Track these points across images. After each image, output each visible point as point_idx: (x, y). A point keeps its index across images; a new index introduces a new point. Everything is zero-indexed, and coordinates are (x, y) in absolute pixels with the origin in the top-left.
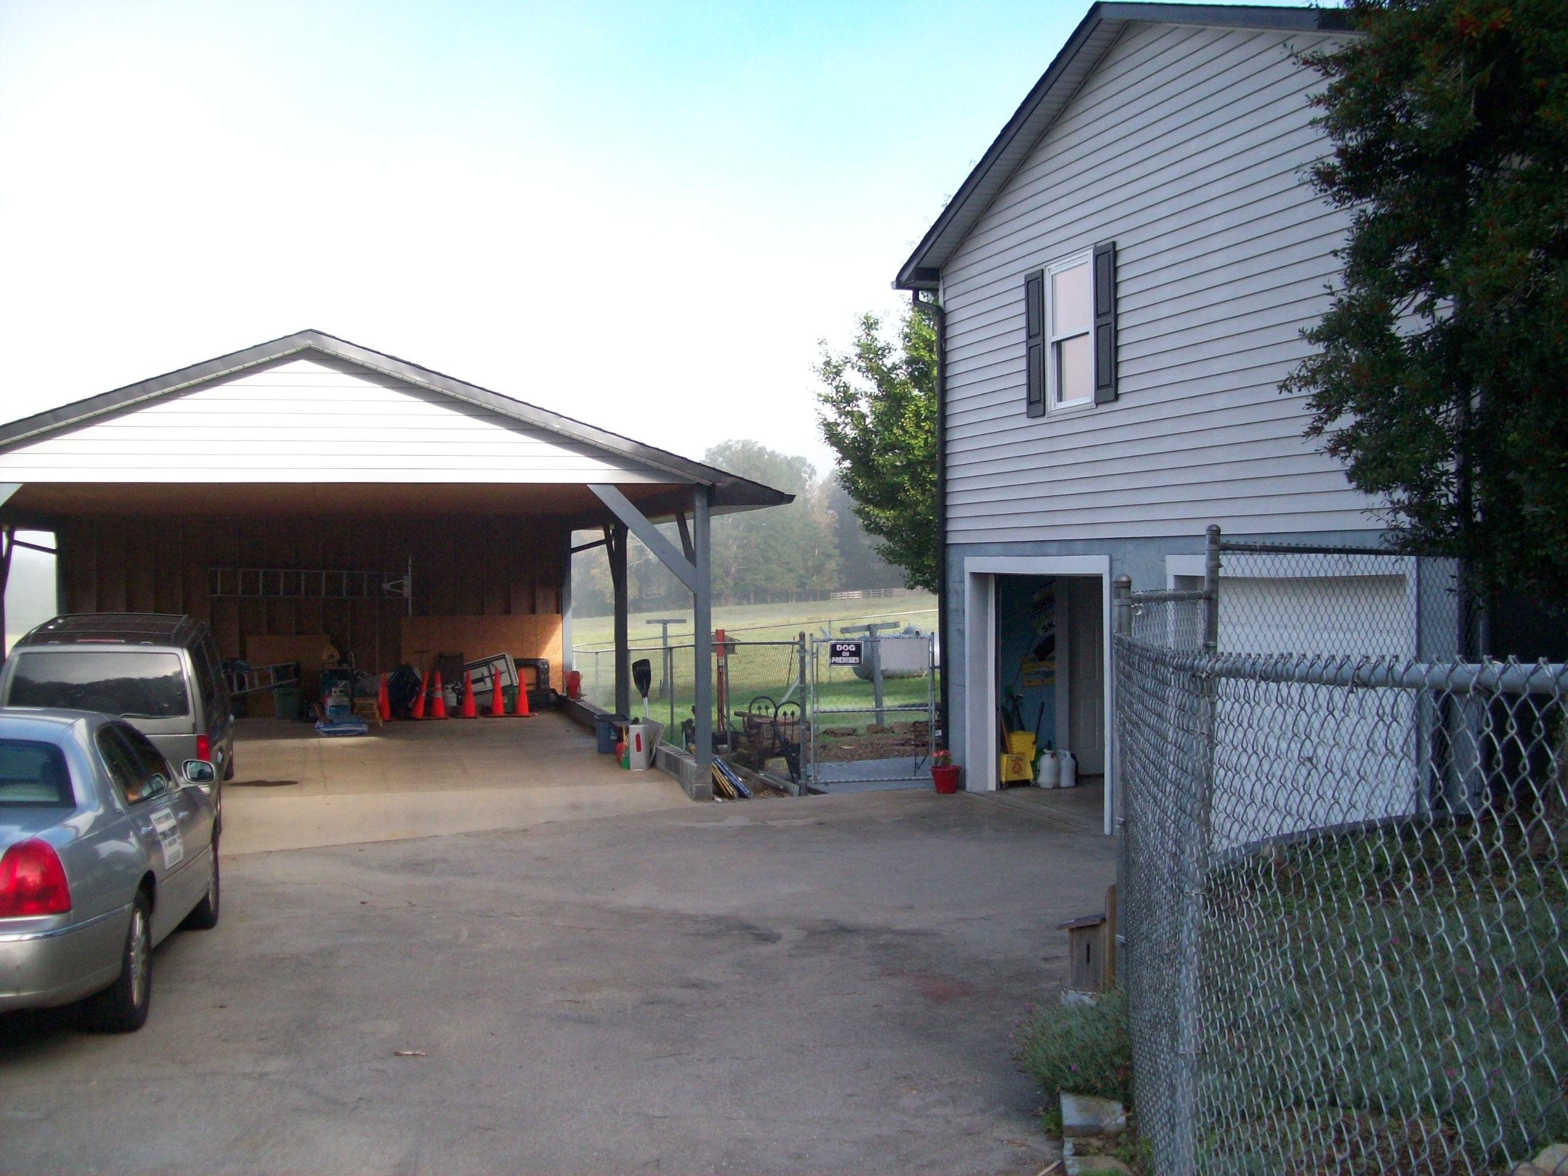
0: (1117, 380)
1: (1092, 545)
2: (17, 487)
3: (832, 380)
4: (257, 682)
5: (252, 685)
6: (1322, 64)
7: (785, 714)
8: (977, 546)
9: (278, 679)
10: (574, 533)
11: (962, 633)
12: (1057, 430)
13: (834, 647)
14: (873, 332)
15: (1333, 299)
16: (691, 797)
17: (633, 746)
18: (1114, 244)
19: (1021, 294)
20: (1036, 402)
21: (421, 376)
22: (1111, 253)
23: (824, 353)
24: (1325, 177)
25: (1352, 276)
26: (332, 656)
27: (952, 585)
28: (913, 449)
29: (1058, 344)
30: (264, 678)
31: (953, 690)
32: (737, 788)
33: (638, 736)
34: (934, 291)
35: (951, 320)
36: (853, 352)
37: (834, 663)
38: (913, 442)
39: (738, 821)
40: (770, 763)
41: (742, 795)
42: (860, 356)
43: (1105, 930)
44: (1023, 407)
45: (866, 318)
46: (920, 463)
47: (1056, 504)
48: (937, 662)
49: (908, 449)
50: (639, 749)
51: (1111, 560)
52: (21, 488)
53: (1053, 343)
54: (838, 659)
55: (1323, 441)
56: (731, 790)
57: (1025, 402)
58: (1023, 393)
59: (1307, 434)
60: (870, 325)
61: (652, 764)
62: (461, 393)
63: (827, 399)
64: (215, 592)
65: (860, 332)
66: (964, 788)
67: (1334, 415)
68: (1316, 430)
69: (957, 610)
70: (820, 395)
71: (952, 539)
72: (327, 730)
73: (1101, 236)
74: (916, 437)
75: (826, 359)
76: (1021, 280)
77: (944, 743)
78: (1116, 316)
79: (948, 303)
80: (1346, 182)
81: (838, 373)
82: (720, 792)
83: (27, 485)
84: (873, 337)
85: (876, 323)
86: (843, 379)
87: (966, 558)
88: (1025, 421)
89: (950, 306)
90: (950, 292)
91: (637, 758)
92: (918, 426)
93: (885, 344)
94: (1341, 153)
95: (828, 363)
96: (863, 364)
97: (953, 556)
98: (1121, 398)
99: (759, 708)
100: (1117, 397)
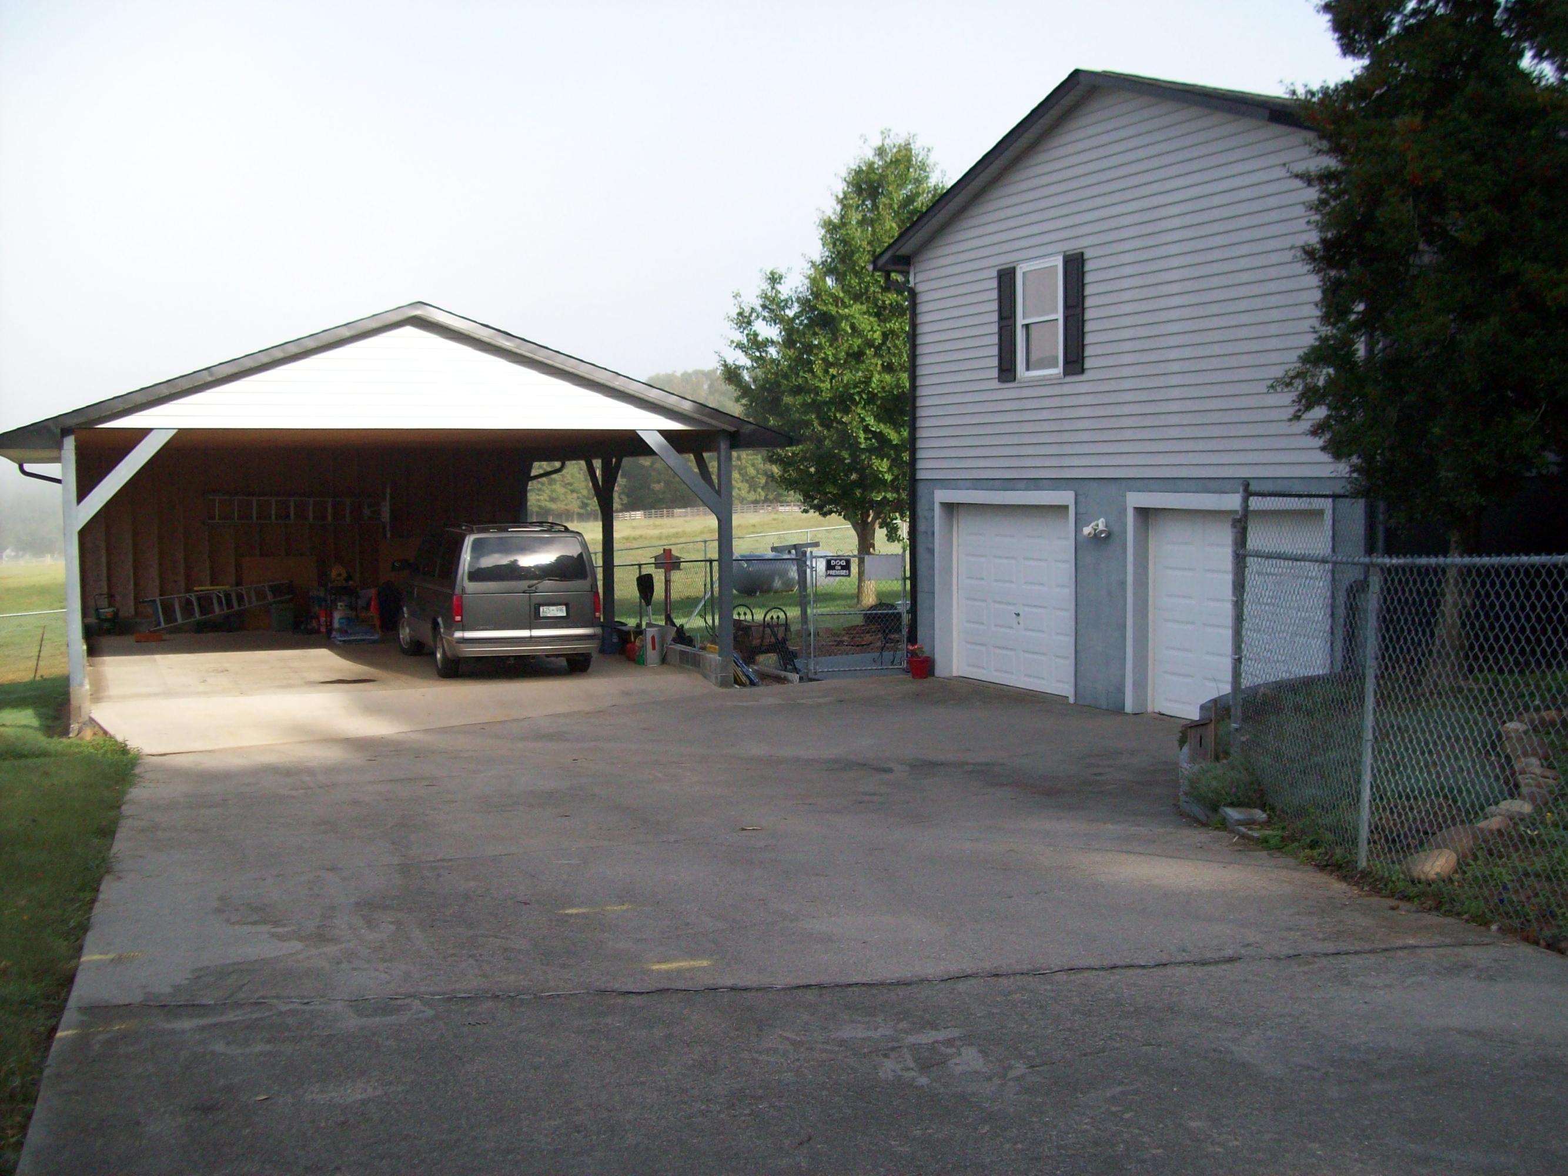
0: (1083, 358)
1: (1057, 483)
2: (172, 433)
3: (744, 329)
4: (254, 599)
5: (250, 603)
6: (1307, 179)
7: (772, 618)
8: (946, 482)
9: (275, 596)
10: (536, 464)
11: (931, 551)
12: (1026, 393)
13: (828, 562)
14: (778, 287)
15: (1315, 336)
16: (716, 684)
17: (649, 646)
18: (1082, 254)
19: (994, 284)
20: (1007, 370)
21: (508, 340)
22: (1080, 260)
23: (737, 305)
24: (1309, 254)
25: (1325, 319)
26: (340, 575)
27: (921, 512)
28: (822, 391)
29: (1027, 326)
30: (260, 595)
31: (921, 597)
32: (748, 677)
33: (653, 638)
34: (906, 273)
35: (920, 299)
36: (757, 304)
37: (829, 575)
38: (822, 385)
39: (773, 701)
40: (761, 658)
41: (752, 683)
42: (764, 307)
43: (1212, 726)
44: (995, 373)
45: (772, 273)
46: (825, 403)
47: (1024, 451)
48: (908, 574)
49: (817, 391)
50: (654, 648)
51: (1076, 495)
52: (177, 433)
53: (1023, 325)
54: (832, 572)
55: (1305, 425)
56: (744, 679)
57: (997, 369)
58: (995, 362)
59: (1290, 420)
60: (774, 279)
61: (664, 660)
62: (541, 356)
63: (740, 346)
64: (213, 518)
65: (766, 286)
66: (933, 675)
67: (1309, 407)
68: (1297, 417)
69: (926, 533)
70: (732, 342)
71: (920, 475)
72: (343, 639)
73: (1072, 246)
74: (824, 382)
75: (738, 310)
76: (994, 273)
77: (912, 638)
78: (1083, 309)
79: (917, 285)
80: (1322, 258)
81: (749, 323)
82: (737, 681)
83: (181, 431)
84: (777, 291)
85: (781, 277)
86: (754, 329)
87: (935, 491)
88: (996, 384)
89: (920, 288)
90: (920, 277)
91: (652, 655)
92: (826, 372)
93: (787, 297)
94: (1324, 241)
95: (740, 314)
96: (766, 314)
97: (922, 489)
98: (1086, 372)
99: (739, 614)
100: (1082, 371)
